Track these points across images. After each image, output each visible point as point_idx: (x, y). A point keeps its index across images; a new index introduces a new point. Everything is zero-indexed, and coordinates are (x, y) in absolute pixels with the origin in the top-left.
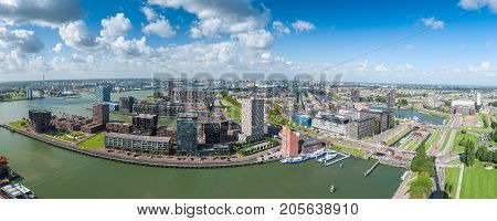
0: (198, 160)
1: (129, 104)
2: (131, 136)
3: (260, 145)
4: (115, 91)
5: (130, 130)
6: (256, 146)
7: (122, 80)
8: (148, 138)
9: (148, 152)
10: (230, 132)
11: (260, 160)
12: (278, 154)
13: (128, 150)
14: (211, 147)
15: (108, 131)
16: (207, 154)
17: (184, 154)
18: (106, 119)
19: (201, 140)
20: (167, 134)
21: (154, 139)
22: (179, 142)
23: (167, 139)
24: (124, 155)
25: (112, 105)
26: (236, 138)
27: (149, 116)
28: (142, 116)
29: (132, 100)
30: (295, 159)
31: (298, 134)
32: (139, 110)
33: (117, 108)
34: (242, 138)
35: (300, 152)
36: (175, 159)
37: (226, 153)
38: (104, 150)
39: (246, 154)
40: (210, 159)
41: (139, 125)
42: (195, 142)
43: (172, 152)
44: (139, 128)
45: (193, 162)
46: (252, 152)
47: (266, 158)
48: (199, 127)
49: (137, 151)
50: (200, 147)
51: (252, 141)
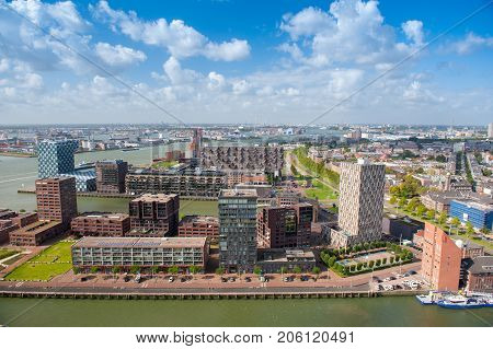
0: (259, 281)
1: (119, 175)
2: (128, 241)
3: (375, 257)
4: (84, 151)
5: (125, 228)
6: (367, 259)
7: (96, 128)
8: (164, 241)
9: (164, 269)
10: (316, 227)
11: (374, 288)
12: (411, 282)
13: (124, 270)
14: (282, 254)
15: (78, 236)
16: (275, 268)
17: (232, 269)
18: (69, 210)
19: (263, 241)
20: (197, 230)
21: (174, 242)
22: (224, 246)
23: (200, 241)
24: (117, 282)
25: (82, 179)
26: (326, 239)
27: (163, 198)
28: (147, 198)
29: (123, 167)
30: (450, 299)
31: (459, 243)
32: (140, 187)
33: (92, 186)
34: (338, 240)
35: (462, 284)
36: (216, 279)
37: (309, 268)
38: (72, 278)
39: (348, 272)
40: (280, 279)
41: (142, 217)
42: (253, 244)
43: (210, 267)
44: (142, 222)
45: (250, 285)
46: (360, 270)
47: (388, 286)
48: (259, 215)
49: (143, 270)
50: (262, 254)
51: (357, 247)
